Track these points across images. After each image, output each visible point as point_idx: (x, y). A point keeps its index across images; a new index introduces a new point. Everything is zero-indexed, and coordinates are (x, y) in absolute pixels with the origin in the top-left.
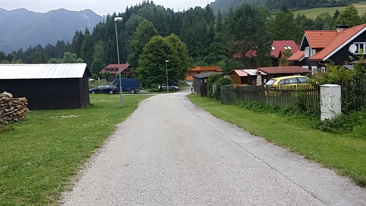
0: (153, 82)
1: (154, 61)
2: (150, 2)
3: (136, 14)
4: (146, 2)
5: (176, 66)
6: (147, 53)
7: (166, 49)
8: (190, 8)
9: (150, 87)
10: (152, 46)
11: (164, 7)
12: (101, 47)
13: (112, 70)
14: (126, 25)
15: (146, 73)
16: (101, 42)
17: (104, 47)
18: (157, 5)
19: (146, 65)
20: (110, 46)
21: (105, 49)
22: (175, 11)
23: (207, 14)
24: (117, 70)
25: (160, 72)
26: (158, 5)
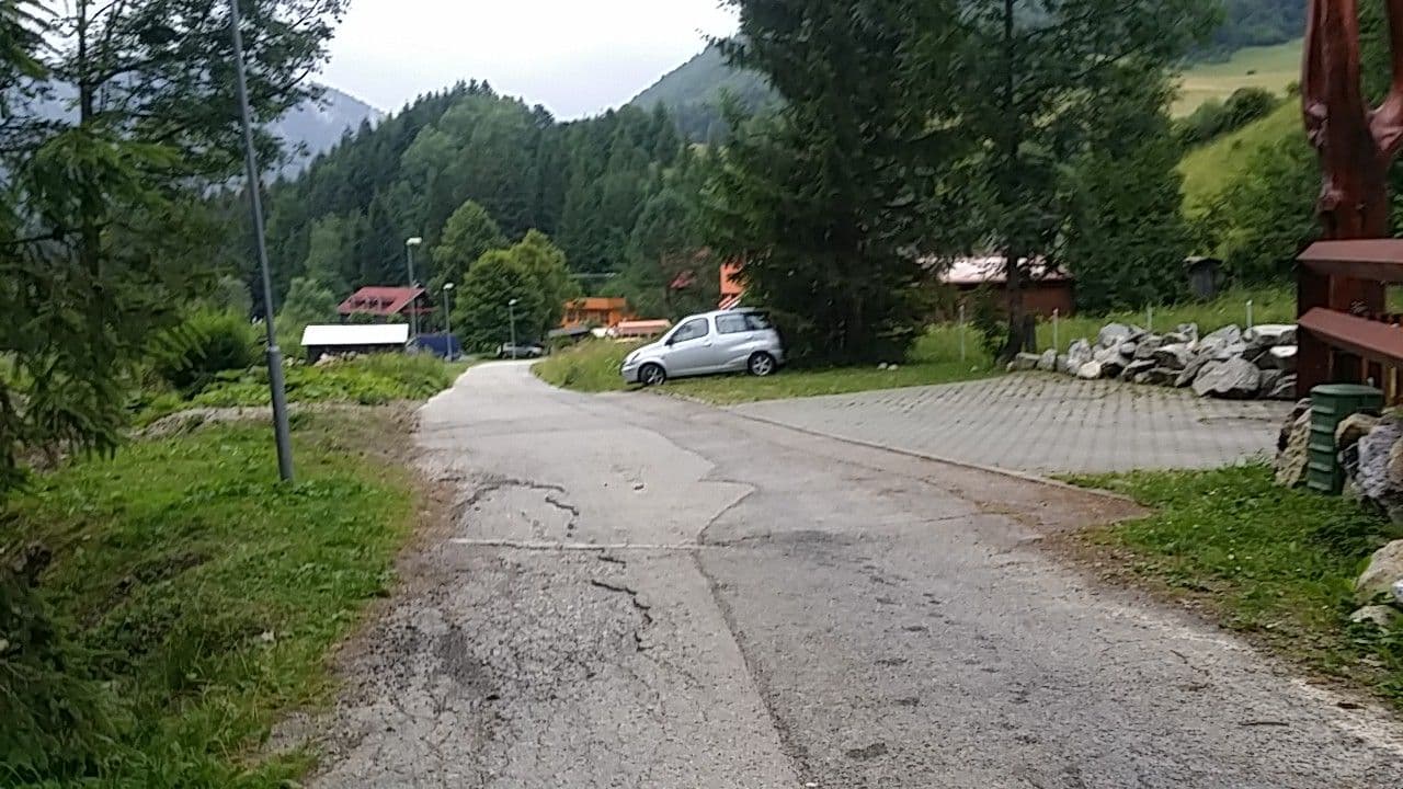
0: (485, 341)
1: (487, 301)
2: (479, 83)
3: (435, 125)
4: (468, 85)
5: (532, 310)
6: (473, 284)
7: (512, 276)
8: (605, 110)
9: (478, 350)
10: (483, 271)
11: (526, 101)
12: (331, 235)
13: (373, 304)
14: (403, 163)
15: (471, 324)
16: (332, 220)
17: (341, 234)
18: (501, 97)
19: (472, 309)
20: (359, 233)
21: (344, 240)
22: (559, 118)
23: (656, 131)
24: (387, 304)
25: (500, 322)
26: (505, 97)
